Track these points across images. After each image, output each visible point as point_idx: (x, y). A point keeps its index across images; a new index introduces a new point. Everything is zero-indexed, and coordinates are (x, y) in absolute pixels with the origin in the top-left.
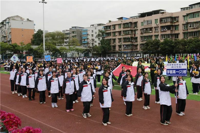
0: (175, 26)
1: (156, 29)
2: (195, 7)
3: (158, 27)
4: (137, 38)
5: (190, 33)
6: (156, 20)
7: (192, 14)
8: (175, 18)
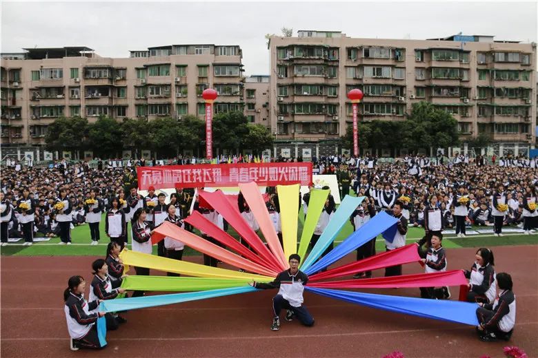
0: (119, 88)
1: (73, 92)
2: (160, 54)
3: (79, 87)
4: (19, 109)
5: (152, 105)
6: (74, 70)
7: (156, 68)
8: (118, 70)
